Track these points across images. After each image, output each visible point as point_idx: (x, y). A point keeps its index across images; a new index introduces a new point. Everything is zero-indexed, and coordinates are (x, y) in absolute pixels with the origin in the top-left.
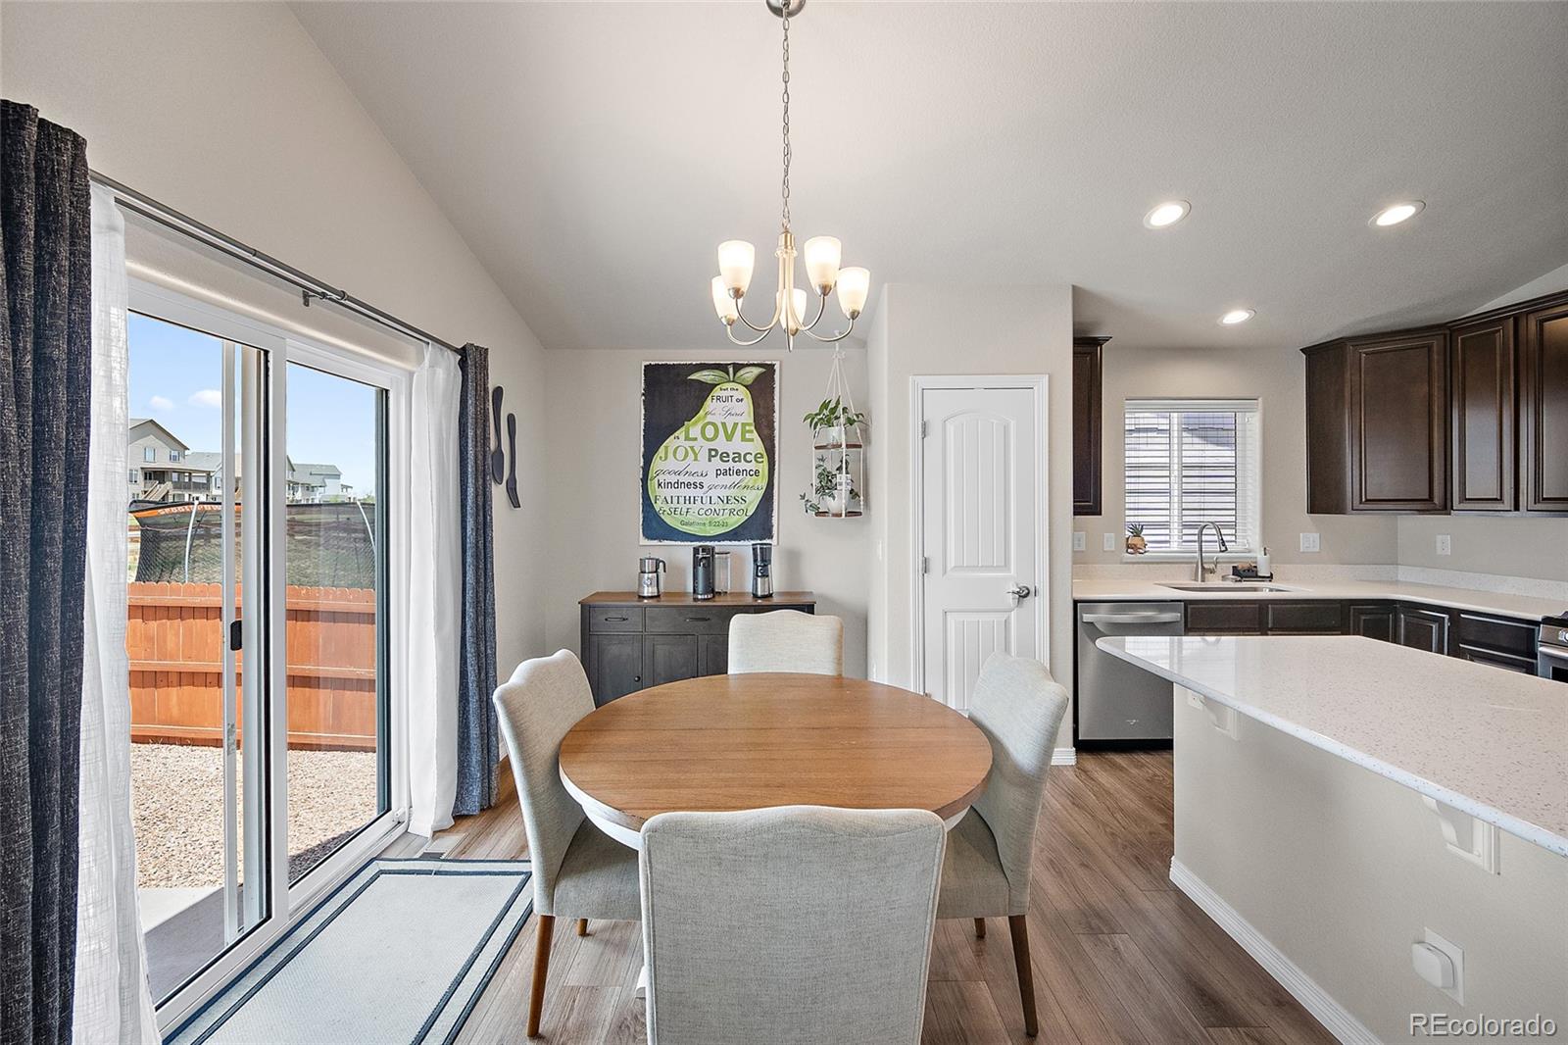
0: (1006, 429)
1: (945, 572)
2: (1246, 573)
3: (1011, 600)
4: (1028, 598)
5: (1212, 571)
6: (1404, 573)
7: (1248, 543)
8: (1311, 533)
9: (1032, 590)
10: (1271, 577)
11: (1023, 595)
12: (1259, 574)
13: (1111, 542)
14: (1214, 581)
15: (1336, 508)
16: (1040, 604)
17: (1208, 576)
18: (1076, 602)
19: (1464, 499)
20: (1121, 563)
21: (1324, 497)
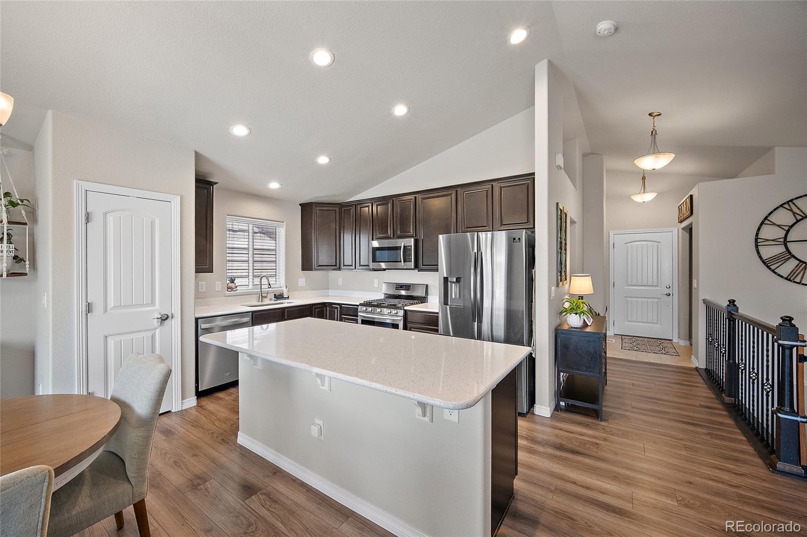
0: (153, 223)
1: (106, 311)
2: (279, 297)
3: (156, 323)
4: (168, 320)
5: (266, 297)
6: (331, 292)
7: (280, 283)
8: (303, 278)
9: (170, 315)
10: (288, 297)
11: (164, 319)
12: (284, 297)
13: (219, 286)
14: (266, 301)
15: (310, 269)
16: (175, 323)
17: (264, 299)
18: (197, 320)
19: (344, 265)
20: (225, 297)
21: (307, 265)
